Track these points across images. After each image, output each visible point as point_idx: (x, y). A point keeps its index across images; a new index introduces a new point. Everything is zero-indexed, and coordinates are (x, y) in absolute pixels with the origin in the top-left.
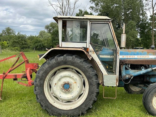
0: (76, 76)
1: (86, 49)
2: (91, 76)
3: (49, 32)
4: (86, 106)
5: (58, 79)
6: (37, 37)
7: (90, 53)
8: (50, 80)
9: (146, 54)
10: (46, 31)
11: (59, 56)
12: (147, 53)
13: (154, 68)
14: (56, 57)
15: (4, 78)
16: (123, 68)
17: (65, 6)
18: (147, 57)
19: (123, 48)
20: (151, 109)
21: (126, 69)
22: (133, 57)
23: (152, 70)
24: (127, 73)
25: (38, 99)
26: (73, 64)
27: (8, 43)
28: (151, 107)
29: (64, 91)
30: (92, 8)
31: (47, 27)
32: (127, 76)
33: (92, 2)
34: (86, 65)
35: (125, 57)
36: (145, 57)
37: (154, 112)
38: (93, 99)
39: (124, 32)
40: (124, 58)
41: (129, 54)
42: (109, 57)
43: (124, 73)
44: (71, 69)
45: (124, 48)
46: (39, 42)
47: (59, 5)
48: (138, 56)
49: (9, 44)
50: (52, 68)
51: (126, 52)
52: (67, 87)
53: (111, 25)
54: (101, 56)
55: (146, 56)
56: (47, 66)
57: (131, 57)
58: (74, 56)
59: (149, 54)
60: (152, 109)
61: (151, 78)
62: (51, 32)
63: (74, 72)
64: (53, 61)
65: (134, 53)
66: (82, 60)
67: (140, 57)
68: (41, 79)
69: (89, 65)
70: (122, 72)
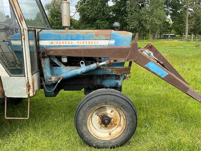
9: (93, 37)
12: (95, 36)
13: (100, 64)
18: (95, 43)
19: (66, 28)
20: (85, 135)
22: (70, 43)
23: (98, 68)
24: (55, 72)
28: (85, 134)
31: (48, 7)
35: (56, 43)
36: (90, 43)
37: (91, 141)
40: (53, 45)
41: (62, 39)
48: (78, 42)
51: (58, 33)
54: (13, 42)
55: (93, 41)
57: (66, 43)
59: (98, 38)
60: (87, 136)
65: (72, 35)
67: (82, 44)
70: (44, 71)
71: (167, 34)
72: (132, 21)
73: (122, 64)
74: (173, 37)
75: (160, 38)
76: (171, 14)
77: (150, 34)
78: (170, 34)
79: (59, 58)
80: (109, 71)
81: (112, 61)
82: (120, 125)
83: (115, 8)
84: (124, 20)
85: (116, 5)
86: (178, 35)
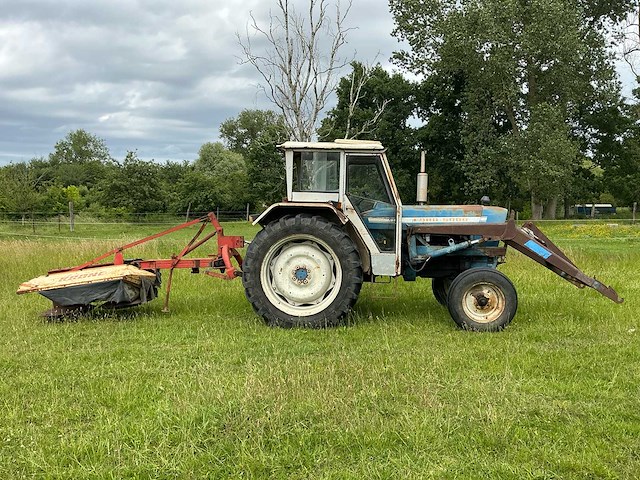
0: (317, 255)
1: (337, 204)
2: (346, 253)
3: (237, 148)
4: (337, 309)
5: (286, 260)
6: (193, 169)
7: (346, 213)
8: (270, 264)
10: (224, 142)
11: (288, 218)
12: (463, 213)
13: (473, 242)
14: (281, 220)
15: (174, 266)
16: (412, 241)
17: (300, 64)
18: (464, 220)
19: (423, 204)
21: (418, 243)
22: (435, 220)
23: (470, 246)
24: (421, 251)
25: (249, 296)
26: (312, 232)
27: (83, 194)
29: (296, 282)
30: (400, 56)
31: (228, 130)
32: (420, 258)
33: (399, 37)
34: (336, 234)
35: (419, 221)
36: (458, 219)
38: (351, 296)
39: (423, 169)
40: (416, 222)
41: (426, 215)
42: (387, 220)
43: (413, 252)
44: (309, 243)
45: (425, 203)
46: (202, 188)
47: (278, 59)
48: (444, 219)
49: (87, 197)
50: (274, 239)
51: (421, 210)
52: (301, 275)
53: (385, 158)
54: (370, 220)
55: (462, 218)
56: (265, 235)
57: (430, 220)
58: (314, 218)
59: (468, 215)
61: (475, 262)
62: (245, 146)
63: (316, 248)
64: (277, 227)
65: (437, 211)
66: (330, 224)
67: (449, 221)
68: (255, 260)
69: (343, 234)
70: (410, 249)
71: (587, 206)
72: (478, 170)
73: (496, 243)
74: (605, 213)
75: (566, 217)
76: (594, 146)
77: (533, 204)
78: (596, 205)
79: (422, 235)
80: (481, 251)
81: (486, 239)
82: (497, 308)
83: (428, 135)
84: (452, 165)
85: (431, 126)
86: (625, 208)
